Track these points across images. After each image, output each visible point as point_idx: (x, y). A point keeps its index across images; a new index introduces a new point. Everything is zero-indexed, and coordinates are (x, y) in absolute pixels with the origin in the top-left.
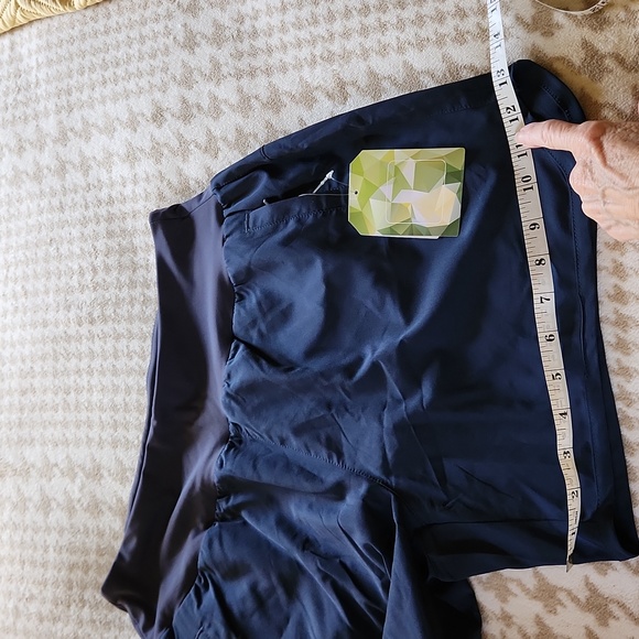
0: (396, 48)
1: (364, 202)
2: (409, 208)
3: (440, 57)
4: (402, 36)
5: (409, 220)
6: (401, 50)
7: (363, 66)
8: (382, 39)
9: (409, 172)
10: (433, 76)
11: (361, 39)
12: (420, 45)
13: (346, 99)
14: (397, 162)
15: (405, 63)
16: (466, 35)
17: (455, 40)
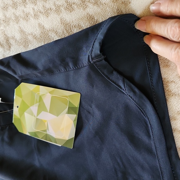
0: (33, 15)
1: (22, 113)
2: (46, 123)
3: (59, 20)
4: (36, 8)
5: (45, 131)
6: (36, 16)
7: (16, 27)
8: (25, 9)
9: (47, 101)
10: (56, 33)
11: (13, 10)
12: (47, 12)
13: (10, 47)
14: (41, 93)
15: (40, 25)
16: (73, 5)
17: (66, 9)
